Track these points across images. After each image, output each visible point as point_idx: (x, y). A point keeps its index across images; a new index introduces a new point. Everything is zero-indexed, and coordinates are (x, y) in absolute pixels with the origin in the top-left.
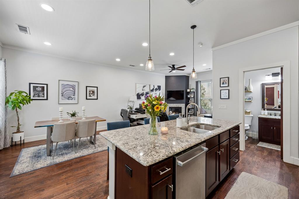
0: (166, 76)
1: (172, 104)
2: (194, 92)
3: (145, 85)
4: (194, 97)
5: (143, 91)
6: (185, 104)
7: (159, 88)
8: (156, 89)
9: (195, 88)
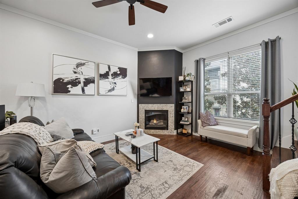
0: (139, 52)
1: (150, 105)
2: (192, 82)
3: (83, 62)
4: (192, 91)
5: (76, 75)
6: (174, 105)
7: (123, 72)
8: (115, 75)
9: (193, 73)
